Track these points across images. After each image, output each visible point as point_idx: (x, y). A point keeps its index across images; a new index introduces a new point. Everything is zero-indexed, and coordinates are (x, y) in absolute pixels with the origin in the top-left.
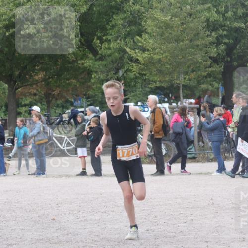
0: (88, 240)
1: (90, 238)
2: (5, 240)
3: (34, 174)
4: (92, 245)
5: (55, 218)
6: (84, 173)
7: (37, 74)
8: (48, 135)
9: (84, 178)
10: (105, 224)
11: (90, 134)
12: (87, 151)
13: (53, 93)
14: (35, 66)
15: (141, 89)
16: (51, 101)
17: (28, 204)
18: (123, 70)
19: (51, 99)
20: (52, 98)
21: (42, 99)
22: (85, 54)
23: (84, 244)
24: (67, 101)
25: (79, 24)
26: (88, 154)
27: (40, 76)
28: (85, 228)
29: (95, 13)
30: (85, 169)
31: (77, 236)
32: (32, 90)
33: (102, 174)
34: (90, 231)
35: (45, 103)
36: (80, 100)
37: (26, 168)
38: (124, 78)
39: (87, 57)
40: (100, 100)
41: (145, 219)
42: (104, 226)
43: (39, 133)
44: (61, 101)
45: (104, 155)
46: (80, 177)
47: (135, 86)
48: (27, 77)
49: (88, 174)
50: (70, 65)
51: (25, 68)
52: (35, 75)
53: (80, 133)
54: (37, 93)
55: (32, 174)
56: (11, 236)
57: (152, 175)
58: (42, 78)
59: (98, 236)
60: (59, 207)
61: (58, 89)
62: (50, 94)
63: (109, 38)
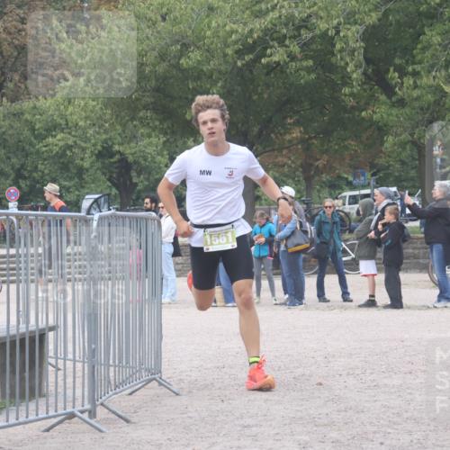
0: (382, 422)
1: (385, 417)
2: (238, 418)
3: (285, 304)
4: (389, 430)
5: (324, 382)
6: (371, 303)
7: (288, 131)
9: (372, 312)
10: (410, 394)
11: (382, 235)
12: (377, 264)
13: (317, 163)
14: (285, 118)
16: (313, 176)
17: (276, 357)
19: (312, 173)
20: (315, 173)
22: (374, 96)
23: (375, 429)
24: (339, 177)
25: (362, 44)
26: (379, 270)
27: (294, 135)
28: (376, 401)
29: (391, 25)
30: (373, 296)
31: (362, 415)
32: (280, 159)
33: (404, 306)
34: (385, 406)
35: (303, 182)
36: (363, 175)
37: (270, 294)
39: (377, 100)
40: (397, 174)
42: (409, 397)
43: (293, 233)
44: (327, 177)
45: (407, 272)
46: (365, 309)
48: (273, 135)
49: (378, 304)
50: (347, 115)
51: (270, 120)
52: (285, 134)
53: (362, 234)
55: (281, 304)
56: (248, 412)
58: (297, 138)
59: (398, 414)
60: (329, 362)
61: (325, 157)
62: (311, 165)
63: (418, 67)
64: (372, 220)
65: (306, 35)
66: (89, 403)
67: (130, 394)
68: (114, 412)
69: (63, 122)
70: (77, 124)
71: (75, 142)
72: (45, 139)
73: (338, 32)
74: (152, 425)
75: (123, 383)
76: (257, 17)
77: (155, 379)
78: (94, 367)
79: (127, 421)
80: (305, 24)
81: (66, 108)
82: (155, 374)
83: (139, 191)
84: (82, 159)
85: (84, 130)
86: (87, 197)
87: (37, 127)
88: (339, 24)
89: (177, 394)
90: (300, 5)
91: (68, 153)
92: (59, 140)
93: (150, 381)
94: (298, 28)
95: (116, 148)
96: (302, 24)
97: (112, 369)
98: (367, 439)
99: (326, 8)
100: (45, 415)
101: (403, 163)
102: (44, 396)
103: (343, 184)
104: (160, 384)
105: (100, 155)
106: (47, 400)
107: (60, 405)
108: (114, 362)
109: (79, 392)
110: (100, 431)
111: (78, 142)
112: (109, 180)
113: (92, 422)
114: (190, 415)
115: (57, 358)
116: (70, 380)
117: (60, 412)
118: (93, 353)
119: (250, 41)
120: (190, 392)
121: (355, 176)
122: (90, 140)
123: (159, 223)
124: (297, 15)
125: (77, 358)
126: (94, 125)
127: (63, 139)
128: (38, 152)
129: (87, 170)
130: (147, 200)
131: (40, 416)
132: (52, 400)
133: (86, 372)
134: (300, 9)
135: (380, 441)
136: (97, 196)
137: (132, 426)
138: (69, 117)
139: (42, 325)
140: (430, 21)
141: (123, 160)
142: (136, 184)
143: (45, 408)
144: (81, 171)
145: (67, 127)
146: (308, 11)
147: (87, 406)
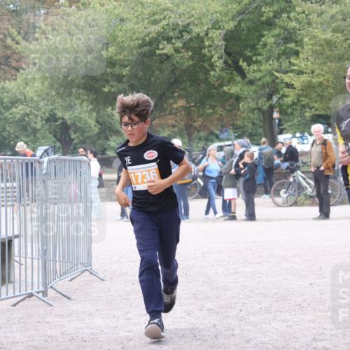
0: (241, 296)
1: (243, 293)
4: (246, 301)
6: (233, 218)
7: (175, 102)
8: (193, 174)
9: (233, 222)
10: (259, 277)
11: (242, 171)
13: (195, 124)
14: (174, 93)
15: (299, 118)
16: (193, 133)
18: (278, 96)
19: (192, 131)
20: (194, 130)
21: (182, 132)
22: (232, 78)
23: (237, 301)
24: (212, 133)
25: (224, 43)
27: (179, 105)
28: (237, 282)
29: (243, 30)
30: (234, 213)
31: (228, 292)
32: (170, 121)
34: (243, 286)
35: (186, 136)
36: (227, 132)
38: (280, 104)
39: (235, 80)
40: (250, 131)
41: (308, 271)
44: (203, 134)
46: (229, 222)
47: (292, 114)
48: (165, 105)
49: (238, 218)
50: (214, 91)
51: (163, 95)
52: (174, 103)
53: (227, 171)
54: (177, 124)
57: (314, 219)
58: (181, 107)
59: (252, 291)
60: (205, 257)
61: (201, 119)
62: (191, 125)
63: (259, 58)
64: (233, 161)
65: (187, 37)
66: (43, 286)
67: (71, 280)
68: (60, 293)
69: (22, 98)
70: (32, 99)
71: (31, 111)
72: (10, 109)
73: (207, 34)
74: (86, 301)
75: (66, 273)
76: (153, 24)
77: (87, 270)
78: (46, 262)
79: (69, 298)
80: (186, 29)
81: (25, 88)
82: (87, 267)
83: (76, 144)
84: (36, 123)
85: (37, 103)
86: (40, 148)
87: (5, 101)
88: (208, 29)
89: (103, 280)
90: (182, 16)
91: (26, 118)
92: (20, 110)
93: (84, 271)
94: (181, 32)
95: (59, 114)
96: (184, 29)
97: (58, 264)
98: (231, 308)
99: (200, 18)
100: (12, 295)
101: (254, 124)
102: (12, 282)
103: (213, 137)
104: (91, 273)
105: (48, 120)
106: (14, 286)
107: (23, 288)
108: (60, 259)
109: (35, 280)
110: (50, 305)
111: (33, 111)
112: (55, 136)
113: (45, 299)
114: (111, 293)
115: (20, 257)
116: (29, 272)
117: (23, 292)
118: (45, 252)
119: (148, 39)
120: (111, 278)
121: (221, 132)
122: (41, 110)
123: (89, 164)
124: (180, 23)
125: (34, 257)
126: (44, 99)
127: (22, 110)
128: (6, 118)
129: (39, 130)
130: (81, 150)
131: (9, 296)
132: (17, 285)
133: (40, 266)
134: (182, 19)
135: (240, 308)
136: (46, 148)
137: (72, 302)
138: (26, 94)
139: (10, 234)
140: (268, 27)
141: (64, 123)
142: (73, 140)
143: (12, 290)
144: (35, 131)
145: (25, 101)
146: (188, 21)
147: (42, 289)
